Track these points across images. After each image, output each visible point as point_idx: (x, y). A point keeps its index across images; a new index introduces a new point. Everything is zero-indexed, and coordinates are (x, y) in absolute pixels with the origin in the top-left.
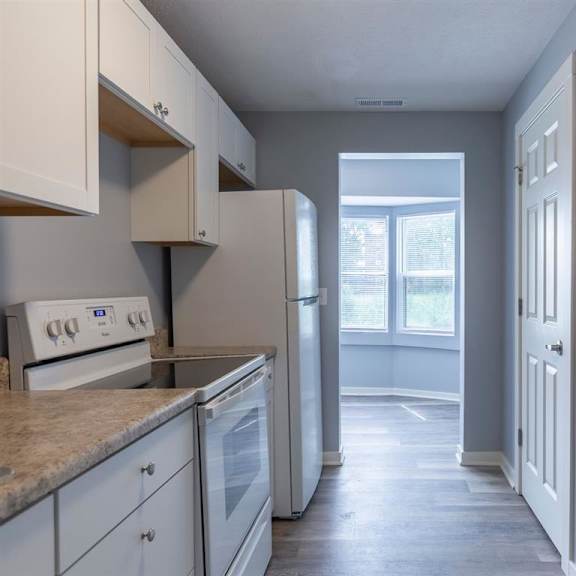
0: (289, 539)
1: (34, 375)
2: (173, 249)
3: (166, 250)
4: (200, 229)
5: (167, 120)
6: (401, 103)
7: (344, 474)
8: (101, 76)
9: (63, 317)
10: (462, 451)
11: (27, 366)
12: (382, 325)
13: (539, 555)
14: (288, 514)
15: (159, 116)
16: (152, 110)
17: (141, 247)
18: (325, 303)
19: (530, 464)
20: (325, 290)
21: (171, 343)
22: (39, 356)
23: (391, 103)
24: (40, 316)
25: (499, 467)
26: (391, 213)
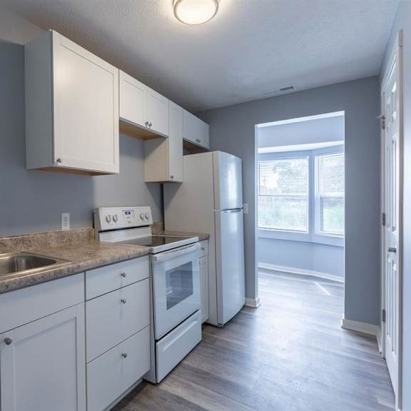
0: (214, 336)
1: (102, 235)
2: (164, 185)
3: (162, 185)
4: (171, 175)
5: (151, 128)
6: (292, 87)
7: (258, 313)
8: (120, 118)
9: (112, 215)
10: (344, 318)
11: (99, 232)
12: (304, 228)
13: (379, 399)
14: (216, 324)
15: (148, 127)
16: (144, 125)
17: (149, 184)
18: (247, 212)
19: (388, 336)
20: (247, 205)
21: (164, 229)
22: (103, 229)
23: (285, 89)
24: (104, 213)
25: (375, 336)
26: (310, 154)
